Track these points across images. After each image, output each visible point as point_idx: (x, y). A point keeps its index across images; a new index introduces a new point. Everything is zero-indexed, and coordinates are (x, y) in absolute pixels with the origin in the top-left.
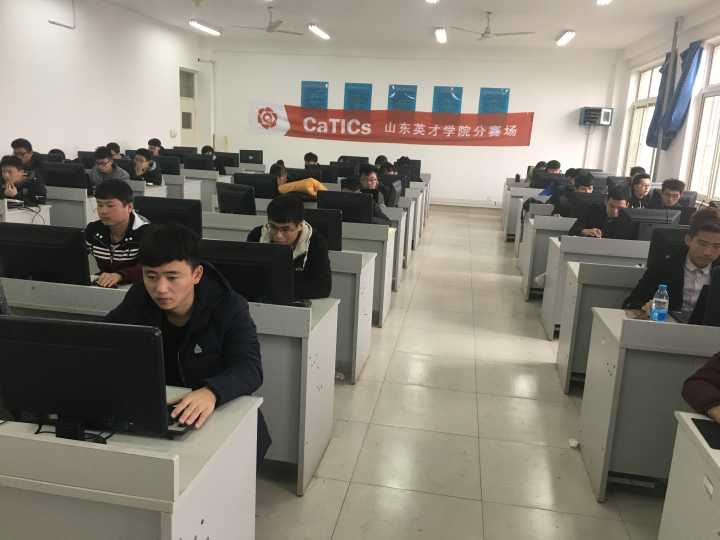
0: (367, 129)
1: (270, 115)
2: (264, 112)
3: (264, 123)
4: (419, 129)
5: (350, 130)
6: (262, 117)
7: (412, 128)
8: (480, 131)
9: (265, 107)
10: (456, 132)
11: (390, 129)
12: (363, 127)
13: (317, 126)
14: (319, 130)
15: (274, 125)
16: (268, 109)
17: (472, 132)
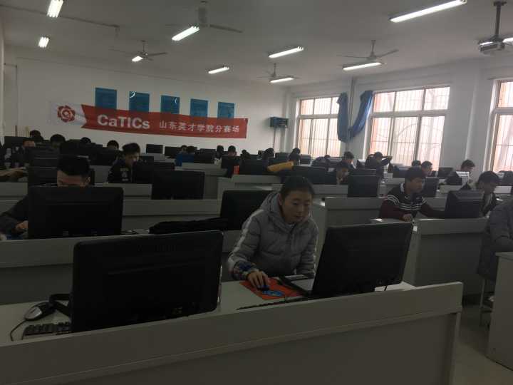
0: (146, 125)
1: (68, 112)
2: (63, 109)
3: (63, 118)
4: (182, 126)
5: (134, 125)
6: (61, 113)
7: (178, 125)
8: (219, 129)
9: (64, 105)
10: (205, 129)
11: (163, 125)
12: (144, 124)
13: (108, 121)
14: (110, 124)
15: (72, 119)
16: (67, 107)
17: (214, 129)
